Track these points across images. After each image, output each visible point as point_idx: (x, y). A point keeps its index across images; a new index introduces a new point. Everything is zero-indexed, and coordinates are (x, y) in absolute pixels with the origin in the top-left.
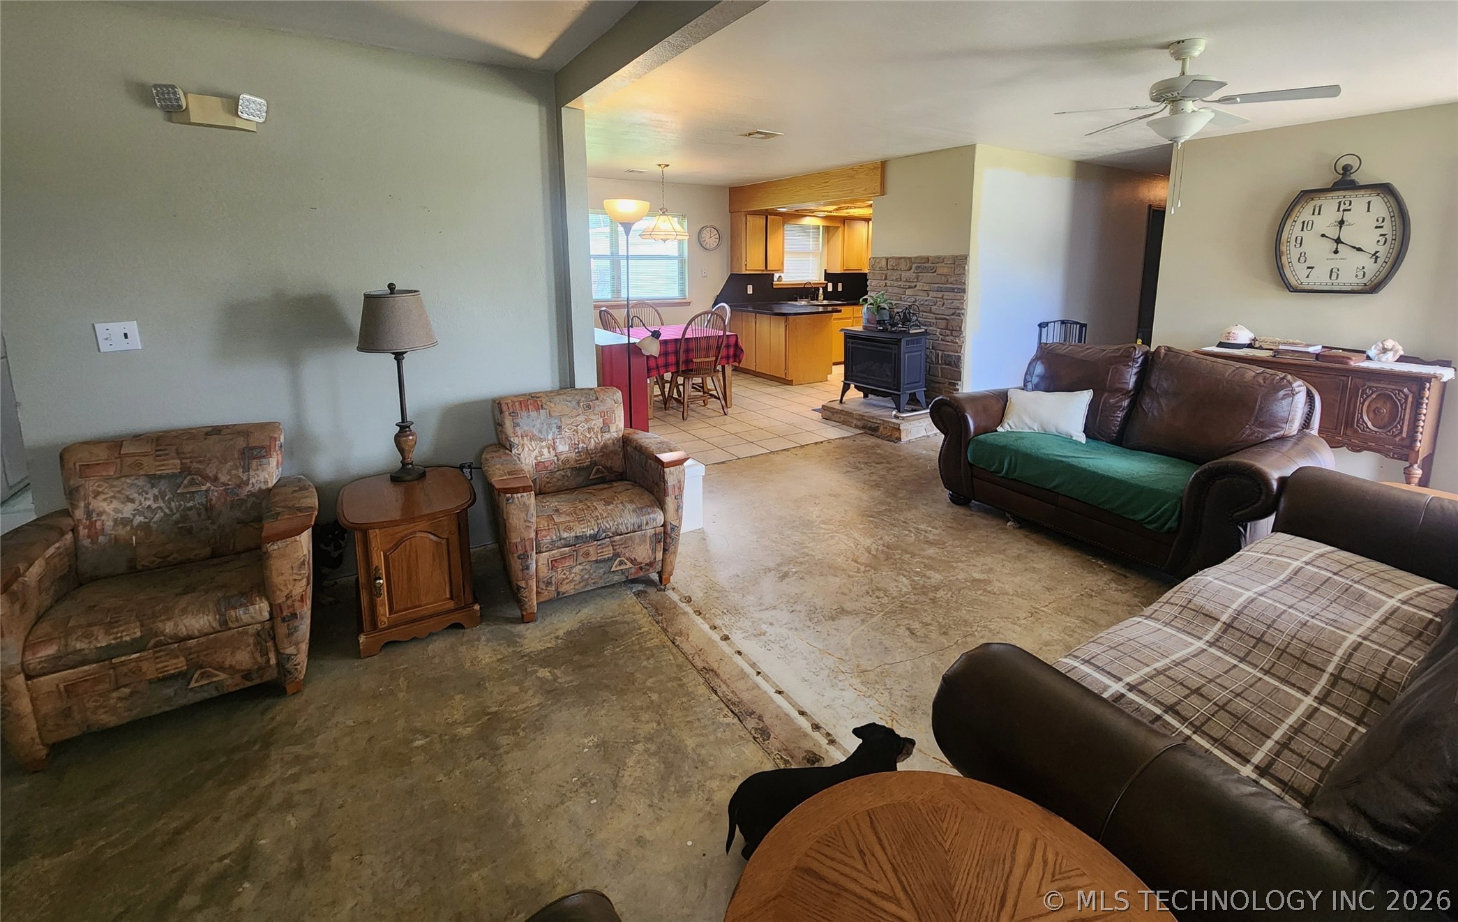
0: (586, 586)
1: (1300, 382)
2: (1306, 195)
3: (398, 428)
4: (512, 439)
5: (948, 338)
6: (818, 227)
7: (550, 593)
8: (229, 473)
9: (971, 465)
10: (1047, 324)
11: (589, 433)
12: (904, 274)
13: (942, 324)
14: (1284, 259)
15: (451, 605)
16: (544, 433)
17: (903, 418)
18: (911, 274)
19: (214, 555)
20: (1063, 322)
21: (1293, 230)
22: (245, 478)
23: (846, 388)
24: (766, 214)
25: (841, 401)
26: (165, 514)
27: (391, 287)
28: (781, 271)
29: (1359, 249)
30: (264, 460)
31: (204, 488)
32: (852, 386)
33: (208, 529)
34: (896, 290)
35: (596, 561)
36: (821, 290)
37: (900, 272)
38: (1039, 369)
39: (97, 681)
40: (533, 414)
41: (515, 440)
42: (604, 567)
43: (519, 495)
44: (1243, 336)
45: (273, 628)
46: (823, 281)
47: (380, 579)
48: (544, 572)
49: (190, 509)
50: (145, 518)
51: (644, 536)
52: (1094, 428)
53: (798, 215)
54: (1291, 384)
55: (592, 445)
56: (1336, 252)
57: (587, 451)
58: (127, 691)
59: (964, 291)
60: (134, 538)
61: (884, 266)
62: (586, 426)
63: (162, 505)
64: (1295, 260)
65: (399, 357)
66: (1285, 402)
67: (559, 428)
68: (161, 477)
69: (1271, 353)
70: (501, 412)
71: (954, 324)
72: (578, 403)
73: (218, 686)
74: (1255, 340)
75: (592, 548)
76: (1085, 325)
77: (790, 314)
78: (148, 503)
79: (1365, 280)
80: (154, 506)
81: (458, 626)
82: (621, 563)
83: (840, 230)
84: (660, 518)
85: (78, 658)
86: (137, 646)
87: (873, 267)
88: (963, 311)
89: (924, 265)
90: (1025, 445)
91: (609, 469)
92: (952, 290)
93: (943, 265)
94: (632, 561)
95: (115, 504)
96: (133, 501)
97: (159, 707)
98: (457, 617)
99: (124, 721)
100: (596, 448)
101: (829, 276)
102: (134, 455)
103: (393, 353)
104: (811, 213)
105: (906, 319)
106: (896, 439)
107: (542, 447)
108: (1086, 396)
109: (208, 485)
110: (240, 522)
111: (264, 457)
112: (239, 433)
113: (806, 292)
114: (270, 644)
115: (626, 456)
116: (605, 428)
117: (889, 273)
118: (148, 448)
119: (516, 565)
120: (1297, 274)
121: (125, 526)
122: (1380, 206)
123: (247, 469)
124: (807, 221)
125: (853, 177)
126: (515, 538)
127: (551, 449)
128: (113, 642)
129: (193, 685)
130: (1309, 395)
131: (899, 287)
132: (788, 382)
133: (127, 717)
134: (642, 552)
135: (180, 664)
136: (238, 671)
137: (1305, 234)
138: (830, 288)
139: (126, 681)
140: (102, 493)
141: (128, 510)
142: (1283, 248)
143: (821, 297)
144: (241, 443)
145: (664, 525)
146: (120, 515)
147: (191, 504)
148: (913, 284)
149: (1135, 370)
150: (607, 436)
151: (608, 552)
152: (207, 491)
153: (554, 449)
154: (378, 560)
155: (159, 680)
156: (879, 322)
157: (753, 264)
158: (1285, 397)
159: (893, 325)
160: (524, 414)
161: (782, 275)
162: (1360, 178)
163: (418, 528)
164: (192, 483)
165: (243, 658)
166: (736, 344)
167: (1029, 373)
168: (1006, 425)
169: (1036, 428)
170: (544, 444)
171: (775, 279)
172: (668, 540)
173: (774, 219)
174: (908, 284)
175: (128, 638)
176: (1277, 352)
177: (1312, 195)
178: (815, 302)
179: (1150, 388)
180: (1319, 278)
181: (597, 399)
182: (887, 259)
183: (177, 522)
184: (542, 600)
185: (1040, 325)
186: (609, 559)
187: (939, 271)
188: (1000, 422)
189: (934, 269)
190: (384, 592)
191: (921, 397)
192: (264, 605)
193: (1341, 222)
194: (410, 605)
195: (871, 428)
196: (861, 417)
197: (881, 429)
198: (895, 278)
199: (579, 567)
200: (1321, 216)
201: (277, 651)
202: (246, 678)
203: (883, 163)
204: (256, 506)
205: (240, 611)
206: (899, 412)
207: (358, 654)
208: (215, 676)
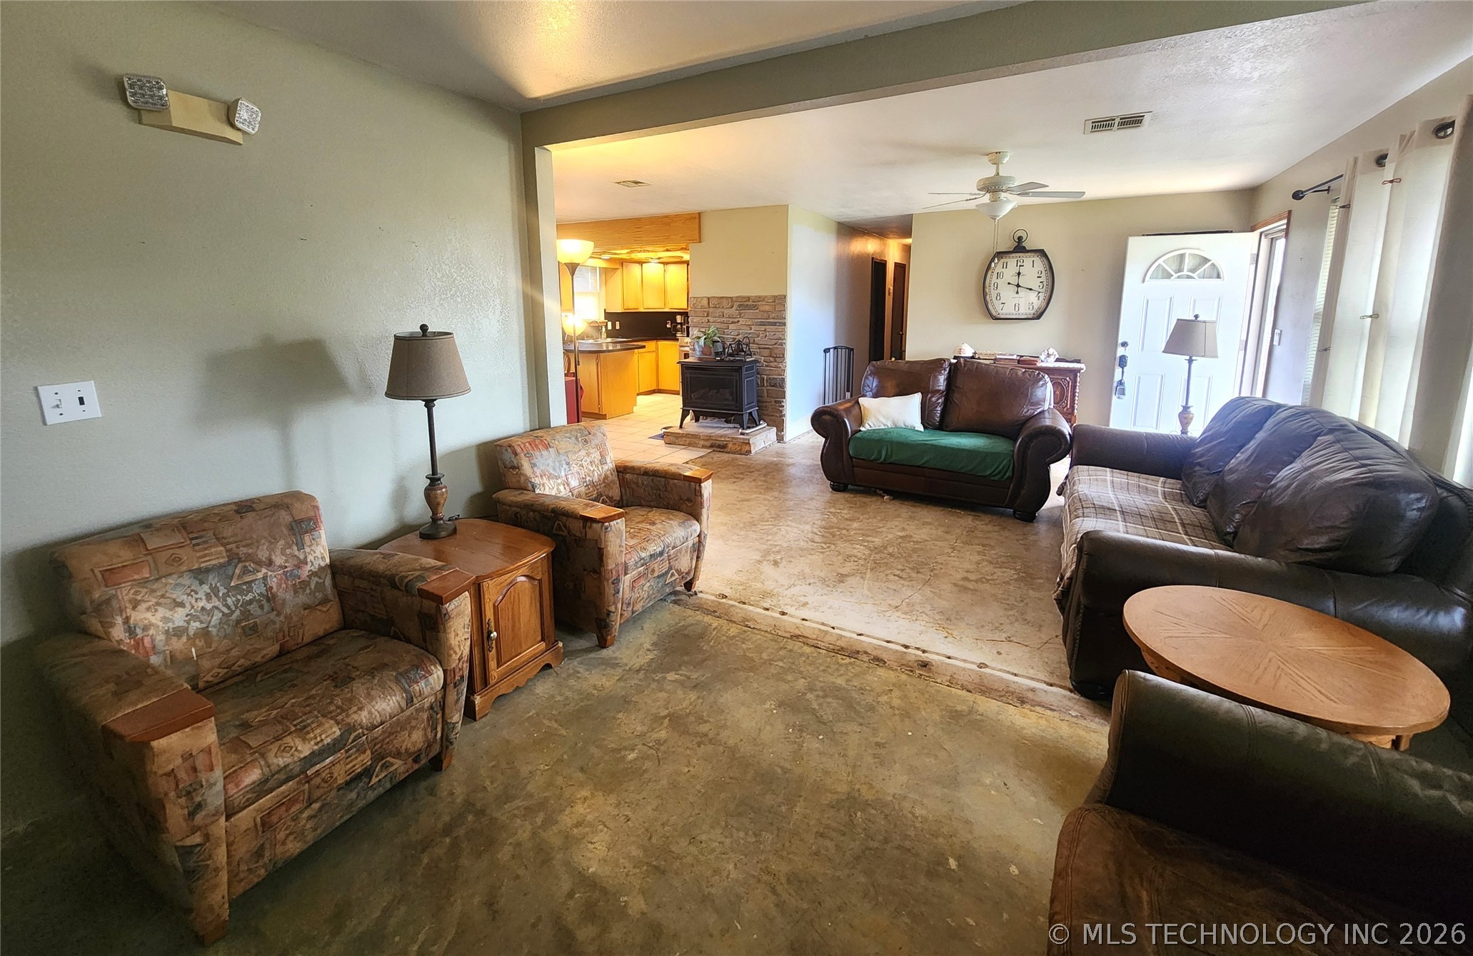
1: (1047, 376)
2: (1000, 255)
3: (429, 481)
4: (533, 480)
5: (772, 364)
6: (596, 268)
7: (628, 613)
8: (283, 553)
9: (851, 458)
10: (828, 350)
11: (592, 466)
12: (726, 311)
13: (766, 352)
14: (988, 297)
15: (543, 645)
16: (558, 470)
17: (747, 434)
18: (733, 311)
20: (838, 348)
21: (992, 278)
22: (302, 557)
23: (684, 414)
25: (681, 427)
26: (224, 614)
27: (423, 328)
29: (1031, 289)
30: (316, 533)
31: (260, 575)
32: (691, 411)
33: (274, 623)
34: (718, 326)
35: (658, 577)
37: (722, 310)
39: (293, 801)
40: (545, 453)
41: (537, 481)
42: (662, 582)
43: (615, 522)
44: (967, 351)
45: (444, 697)
46: (602, 319)
47: (492, 633)
48: (627, 595)
49: (251, 602)
50: (201, 622)
51: (687, 547)
52: (925, 422)
54: (1043, 377)
55: (596, 479)
57: (593, 484)
58: (316, 806)
59: (784, 324)
60: (193, 650)
61: (706, 305)
62: (589, 460)
63: (217, 603)
64: (994, 299)
65: (429, 404)
67: (568, 464)
68: (207, 570)
69: (992, 362)
70: (516, 454)
71: (775, 352)
72: (577, 438)
73: (392, 776)
74: (975, 353)
75: (657, 565)
76: (853, 349)
77: (602, 352)
78: (201, 604)
79: (1033, 312)
80: (209, 606)
81: (548, 666)
82: (672, 576)
83: (619, 273)
84: (696, 527)
85: (283, 776)
86: (335, 747)
87: (691, 305)
88: (784, 341)
89: (746, 304)
92: (774, 324)
93: (764, 303)
94: (678, 572)
95: (162, 612)
96: (182, 605)
98: (547, 658)
99: (311, 843)
100: (599, 480)
101: (609, 316)
102: (166, 548)
103: (423, 400)
104: (598, 256)
105: (739, 349)
106: (747, 452)
107: (558, 485)
108: (917, 398)
109: (264, 570)
110: (306, 607)
111: (312, 529)
114: (439, 716)
116: (603, 460)
117: (711, 310)
118: (178, 538)
119: (609, 590)
121: (179, 637)
122: (1039, 263)
123: (301, 546)
126: (611, 565)
127: (566, 486)
128: (316, 747)
129: (373, 782)
131: (723, 323)
132: (603, 417)
134: (685, 563)
135: (366, 759)
136: (410, 755)
137: (999, 281)
138: (610, 327)
139: (317, 793)
140: (142, 601)
141: (179, 617)
142: (987, 290)
143: (604, 335)
144: (285, 517)
145: (699, 536)
146: (170, 625)
147: (250, 596)
148: (736, 320)
149: (945, 376)
150: (606, 467)
151: (665, 567)
152: (265, 578)
153: (568, 485)
154: (489, 614)
155: (348, 783)
156: (717, 354)
158: (1041, 386)
159: (729, 356)
160: (537, 453)
162: (1028, 245)
163: (519, 574)
164: (245, 571)
165: (417, 737)
168: (867, 425)
169: (890, 425)
170: (559, 481)
172: (701, 547)
174: (731, 320)
175: (329, 740)
176: (994, 360)
177: (1002, 255)
178: (600, 340)
179: (955, 386)
180: (1007, 310)
181: (590, 434)
182: (709, 299)
183: (238, 622)
184: (623, 621)
185: (825, 351)
186: (665, 574)
187: (761, 308)
188: (862, 423)
189: (755, 307)
190: (494, 645)
191: (755, 415)
192: (441, 673)
193: (1019, 274)
194: (514, 654)
195: (719, 446)
196: (709, 438)
197: (730, 445)
198: (717, 315)
199: (648, 584)
200: (1008, 269)
201: (444, 722)
202: (416, 760)
203: (699, 214)
204: (320, 586)
205: (422, 683)
206: (743, 429)
207: (473, 718)
208: (392, 764)
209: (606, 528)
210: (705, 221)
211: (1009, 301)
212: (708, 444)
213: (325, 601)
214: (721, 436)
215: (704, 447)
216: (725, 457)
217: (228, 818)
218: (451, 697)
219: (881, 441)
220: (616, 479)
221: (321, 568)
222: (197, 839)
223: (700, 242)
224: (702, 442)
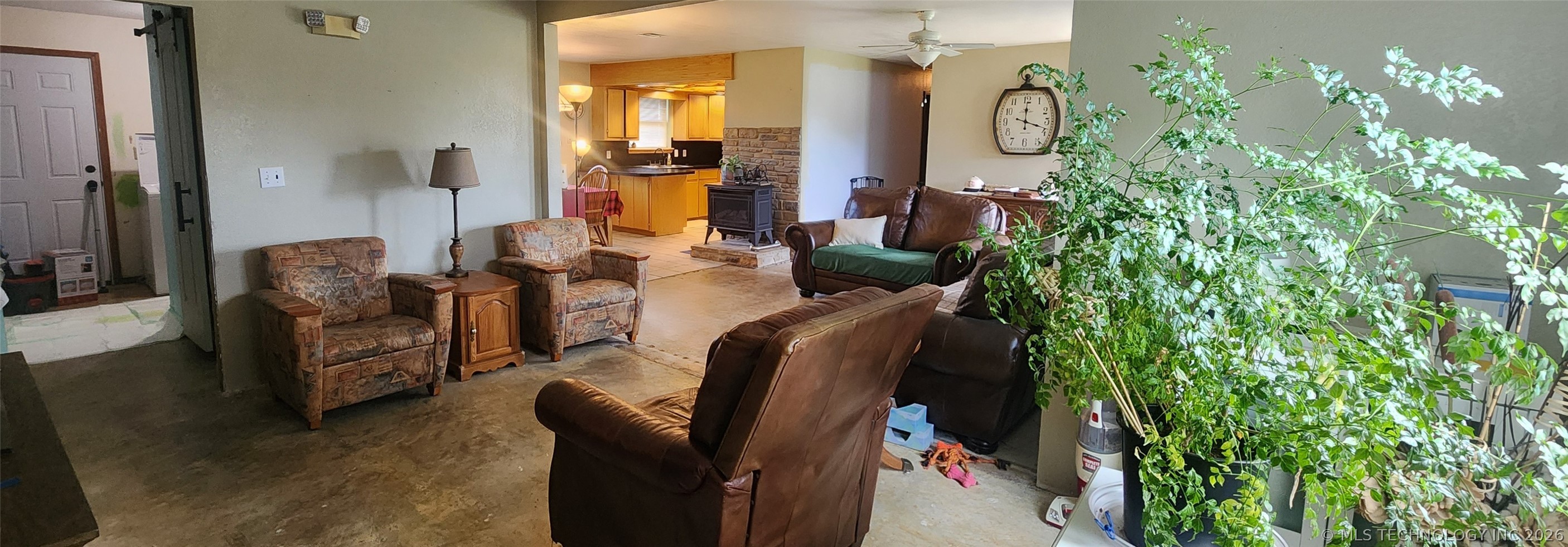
0: (591, 337)
1: (994, 203)
2: (1007, 92)
3: (453, 242)
4: (523, 250)
5: (787, 190)
6: (665, 100)
7: (571, 342)
8: (363, 266)
9: (814, 268)
10: (856, 180)
11: (570, 247)
12: (752, 141)
13: (784, 179)
14: (998, 133)
15: (509, 349)
16: (542, 246)
17: (758, 251)
18: (758, 141)
19: (359, 319)
20: (867, 179)
21: (1002, 114)
22: (373, 271)
23: (710, 232)
24: (624, 89)
25: (706, 243)
26: (332, 291)
27: (453, 145)
28: (637, 138)
29: (1036, 127)
30: (381, 259)
31: (351, 275)
32: (715, 229)
33: (356, 302)
34: (746, 154)
35: (598, 321)
36: (669, 156)
37: (748, 140)
38: (854, 205)
39: (352, 372)
40: (535, 234)
41: (525, 251)
42: (601, 326)
43: (557, 275)
44: (978, 184)
45: (435, 348)
46: (670, 147)
47: (473, 330)
48: (570, 327)
49: (345, 288)
50: (321, 293)
51: (624, 306)
52: (889, 241)
53: (651, 90)
54: (988, 204)
55: (572, 256)
56: (1025, 129)
57: (570, 261)
58: (364, 380)
59: (798, 154)
61: (736, 135)
62: (568, 243)
63: (330, 286)
64: (1002, 135)
65: (455, 191)
67: (552, 243)
68: (327, 268)
69: (991, 194)
70: (513, 232)
71: (793, 178)
72: (561, 227)
73: (404, 383)
74: (984, 186)
75: (595, 312)
76: (882, 180)
77: (654, 175)
78: (322, 283)
79: (1039, 147)
80: (326, 286)
81: (512, 365)
82: (611, 324)
83: (685, 104)
84: (633, 294)
85: (349, 356)
86: (374, 352)
87: (726, 136)
88: (798, 169)
89: (768, 134)
90: (847, 251)
91: (584, 272)
92: (790, 153)
93: (782, 134)
94: (616, 323)
95: (304, 284)
96: (314, 282)
97: (377, 394)
98: (512, 359)
99: (360, 400)
100: (575, 257)
101: (675, 144)
102: (309, 253)
103: (451, 189)
104: (662, 90)
105: (757, 175)
106: (754, 266)
107: (543, 255)
108: (883, 219)
109: (353, 274)
110: (373, 298)
111: (379, 257)
112: (363, 241)
113: (656, 157)
114: (432, 359)
115: (594, 263)
116: (580, 243)
117: (740, 140)
118: (315, 249)
119: (555, 319)
120: (1006, 144)
121: (311, 298)
122: (1045, 100)
123: (373, 265)
124: (656, 95)
125: (707, 63)
126: (555, 303)
127: (547, 257)
128: (364, 348)
129: (393, 382)
130: (999, 210)
131: (749, 151)
132: (652, 234)
133: (362, 398)
134: (623, 317)
135: (388, 367)
136: (414, 375)
137: (1008, 117)
138: (676, 155)
139: (363, 375)
140: (297, 276)
141: (312, 288)
142: (997, 126)
143: (669, 162)
144: (366, 248)
145: (636, 300)
146: (308, 291)
147: (345, 285)
148: (760, 149)
149: (910, 202)
150: (581, 249)
151: (604, 316)
152: (353, 277)
153: (550, 257)
154: (472, 318)
155: (380, 375)
156: (736, 179)
157: (614, 132)
159: (747, 180)
160: (529, 233)
161: (636, 142)
162: (1034, 82)
163: (495, 298)
164: (344, 272)
165: (418, 366)
166: (617, 199)
167: (847, 208)
168: (835, 241)
169: (854, 242)
170: (543, 253)
171: (630, 146)
172: (638, 310)
173: (630, 93)
174: (756, 149)
175: (371, 347)
176: (994, 192)
177: (1011, 92)
178: (665, 166)
179: (918, 212)
180: (1017, 145)
181: (572, 224)
182: (738, 130)
183: (339, 297)
184: (566, 346)
185: (852, 181)
186: (605, 320)
187: (780, 139)
188: (831, 240)
189: (775, 138)
190: (475, 338)
191: (769, 235)
192: (433, 333)
193: (1027, 110)
194: (488, 348)
195: (733, 260)
196: (725, 252)
197: (741, 260)
198: (745, 144)
199: (588, 325)
200: (1015, 105)
201: (435, 364)
202: (418, 380)
203: (733, 55)
204: (381, 288)
205: (422, 336)
206: (755, 246)
207: (459, 379)
208: (404, 376)
209: (552, 277)
210: (737, 62)
211: (1017, 136)
212: (724, 258)
213: (383, 297)
214: (734, 252)
215: (721, 260)
216: (735, 269)
217: (324, 367)
218: (439, 349)
219: (846, 257)
220: (589, 259)
221: (382, 278)
222: (311, 370)
223: (733, 79)
224: (720, 257)
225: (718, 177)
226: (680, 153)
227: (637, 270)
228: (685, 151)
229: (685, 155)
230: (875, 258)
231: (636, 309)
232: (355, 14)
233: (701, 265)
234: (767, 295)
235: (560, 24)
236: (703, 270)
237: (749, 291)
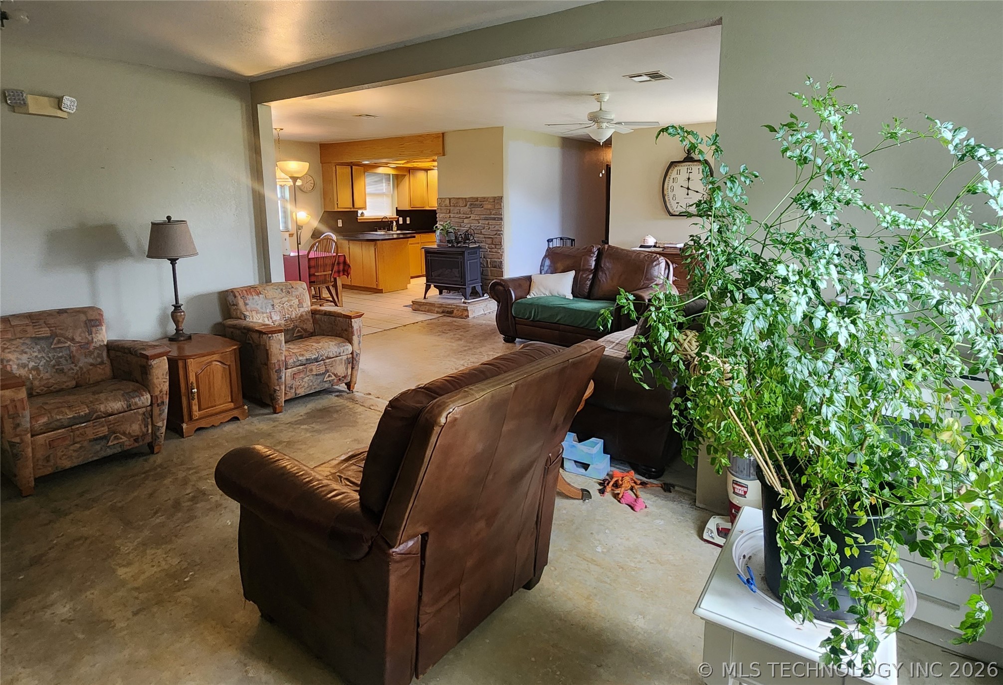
0: (310, 390)
1: (662, 258)
2: (673, 164)
3: (173, 308)
4: (245, 313)
5: (493, 250)
6: (390, 174)
7: (291, 395)
8: (80, 335)
9: (514, 317)
10: (552, 240)
11: (291, 308)
12: (462, 209)
13: (489, 241)
14: (666, 198)
15: (232, 405)
16: (264, 308)
17: (469, 303)
18: (466, 209)
19: (77, 386)
20: (561, 239)
21: (669, 183)
22: (90, 339)
23: (428, 288)
24: (351, 165)
25: (425, 298)
26: (47, 360)
27: (169, 218)
28: (365, 208)
29: (697, 192)
30: (99, 328)
31: (67, 345)
32: (432, 286)
33: (73, 370)
34: (457, 220)
35: (316, 375)
36: (395, 223)
37: (459, 208)
38: (547, 262)
39: (63, 438)
40: (256, 297)
41: (247, 313)
42: (320, 379)
43: (276, 335)
44: (651, 241)
45: (152, 410)
46: (395, 216)
47: (194, 389)
48: (289, 381)
49: (61, 357)
50: (35, 363)
51: (341, 359)
52: (577, 292)
53: (376, 166)
54: (658, 259)
55: (294, 316)
57: (291, 320)
58: (78, 445)
59: (501, 219)
60: (31, 375)
61: (448, 204)
62: (289, 304)
63: (44, 355)
64: (671, 199)
65: (173, 261)
66: (656, 268)
67: (273, 305)
68: (39, 339)
69: (662, 249)
70: (235, 297)
71: (497, 240)
72: (282, 290)
73: (122, 444)
74: (656, 242)
75: (314, 366)
76: (574, 240)
77: (379, 240)
78: (36, 354)
80: (39, 356)
81: (236, 419)
82: (329, 376)
83: (407, 178)
84: (349, 348)
85: (58, 424)
86: (87, 419)
87: (440, 205)
88: (502, 232)
89: (475, 203)
90: (542, 302)
91: (305, 330)
92: (494, 219)
93: (487, 202)
94: (335, 375)
95: (16, 355)
96: (26, 353)
97: (92, 457)
98: (236, 413)
99: (76, 465)
100: (296, 317)
101: (399, 212)
102: (21, 325)
103: (169, 259)
104: (386, 165)
105: (466, 237)
106: (466, 316)
107: (264, 317)
108: (573, 273)
109: (69, 343)
110: (92, 365)
111: (98, 326)
112: (79, 311)
113: (383, 224)
114: (149, 420)
115: (315, 321)
116: (300, 305)
117: (452, 208)
118: (27, 321)
119: (274, 376)
121: (24, 368)
123: (90, 333)
124: (381, 170)
125: (421, 142)
126: (274, 360)
127: (269, 318)
128: (76, 415)
129: (110, 444)
130: (667, 264)
131: (459, 218)
132: (379, 291)
133: (76, 462)
134: (341, 369)
135: (104, 431)
136: (132, 436)
137: (674, 184)
138: (401, 222)
139: (78, 439)
140: (7, 348)
141: (24, 358)
142: (665, 192)
143: (395, 228)
144: (83, 318)
145: (352, 353)
146: (20, 362)
147: (61, 354)
148: (468, 216)
149: (594, 259)
150: (302, 310)
151: (322, 369)
152: (70, 346)
153: (271, 318)
154: (192, 378)
155: (95, 440)
156: (449, 242)
157: (344, 203)
158: (656, 265)
159: (458, 243)
160: (250, 297)
161: (364, 211)
163: (214, 359)
164: (59, 342)
165: (135, 428)
166: (345, 262)
167: (542, 265)
168: (532, 294)
169: (548, 293)
170: (265, 315)
171: (359, 215)
172: (355, 362)
173: (356, 169)
174: (465, 216)
175: (82, 413)
176: (664, 248)
178: (391, 232)
179: (601, 267)
180: (681, 209)
181: (293, 287)
182: (450, 199)
183: (54, 366)
184: (287, 398)
185: (548, 241)
186: (323, 374)
187: (485, 207)
188: (528, 293)
189: (481, 206)
190: (196, 397)
191: (479, 289)
192: (149, 396)
193: (689, 179)
194: (210, 405)
195: (448, 312)
196: (441, 306)
197: (455, 312)
198: (456, 212)
199: (307, 378)
200: (680, 175)
201: (153, 424)
202: (136, 440)
203: (443, 134)
204: (99, 356)
205: (137, 399)
206: (466, 299)
207: (182, 436)
208: (121, 439)
209: (270, 338)
210: (448, 140)
211: (680, 200)
212: (440, 310)
213: (102, 363)
214: (449, 305)
215: (438, 312)
216: (449, 319)
217: (32, 436)
218: (156, 411)
219: (541, 307)
220: (310, 318)
221: (101, 346)
222: (17, 440)
223: (444, 155)
224: (436, 309)
225: (433, 241)
226: (405, 221)
227: (352, 327)
228: (408, 219)
229: (408, 222)
230: (564, 308)
231: (353, 361)
232: (60, 95)
233: (421, 317)
234: (476, 341)
235: (273, 104)
236: (422, 322)
237: (460, 339)
